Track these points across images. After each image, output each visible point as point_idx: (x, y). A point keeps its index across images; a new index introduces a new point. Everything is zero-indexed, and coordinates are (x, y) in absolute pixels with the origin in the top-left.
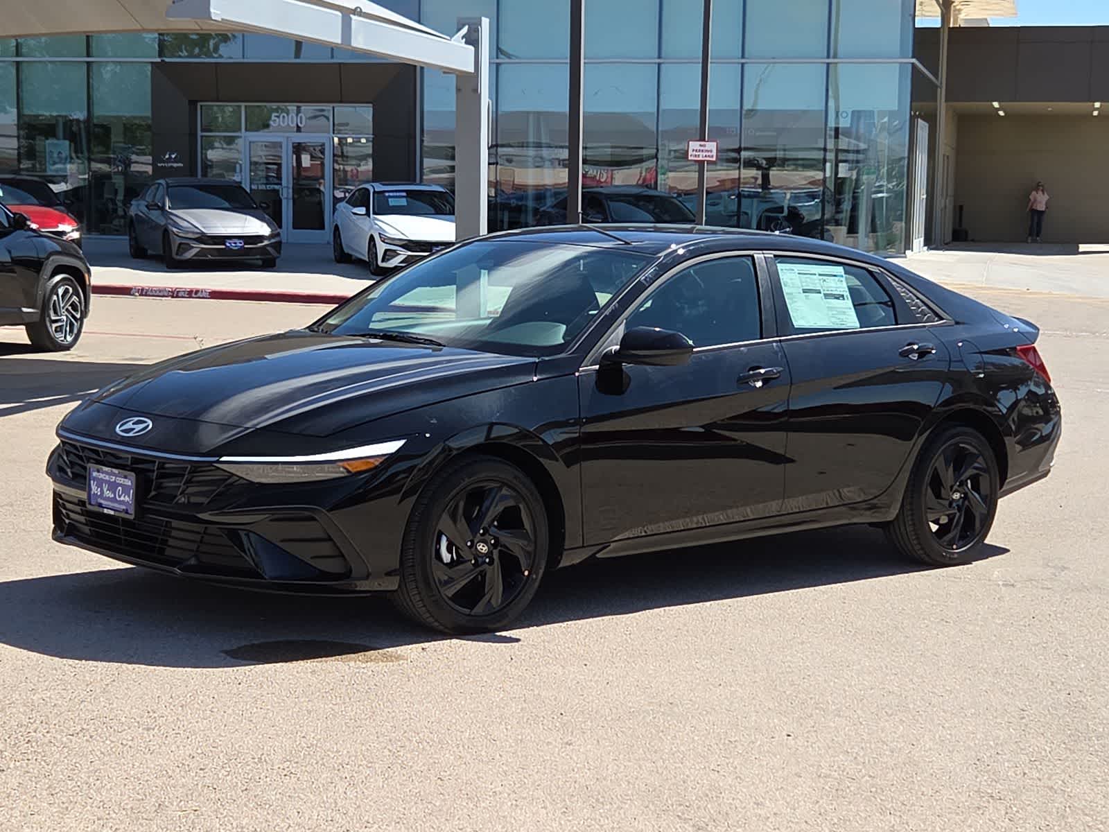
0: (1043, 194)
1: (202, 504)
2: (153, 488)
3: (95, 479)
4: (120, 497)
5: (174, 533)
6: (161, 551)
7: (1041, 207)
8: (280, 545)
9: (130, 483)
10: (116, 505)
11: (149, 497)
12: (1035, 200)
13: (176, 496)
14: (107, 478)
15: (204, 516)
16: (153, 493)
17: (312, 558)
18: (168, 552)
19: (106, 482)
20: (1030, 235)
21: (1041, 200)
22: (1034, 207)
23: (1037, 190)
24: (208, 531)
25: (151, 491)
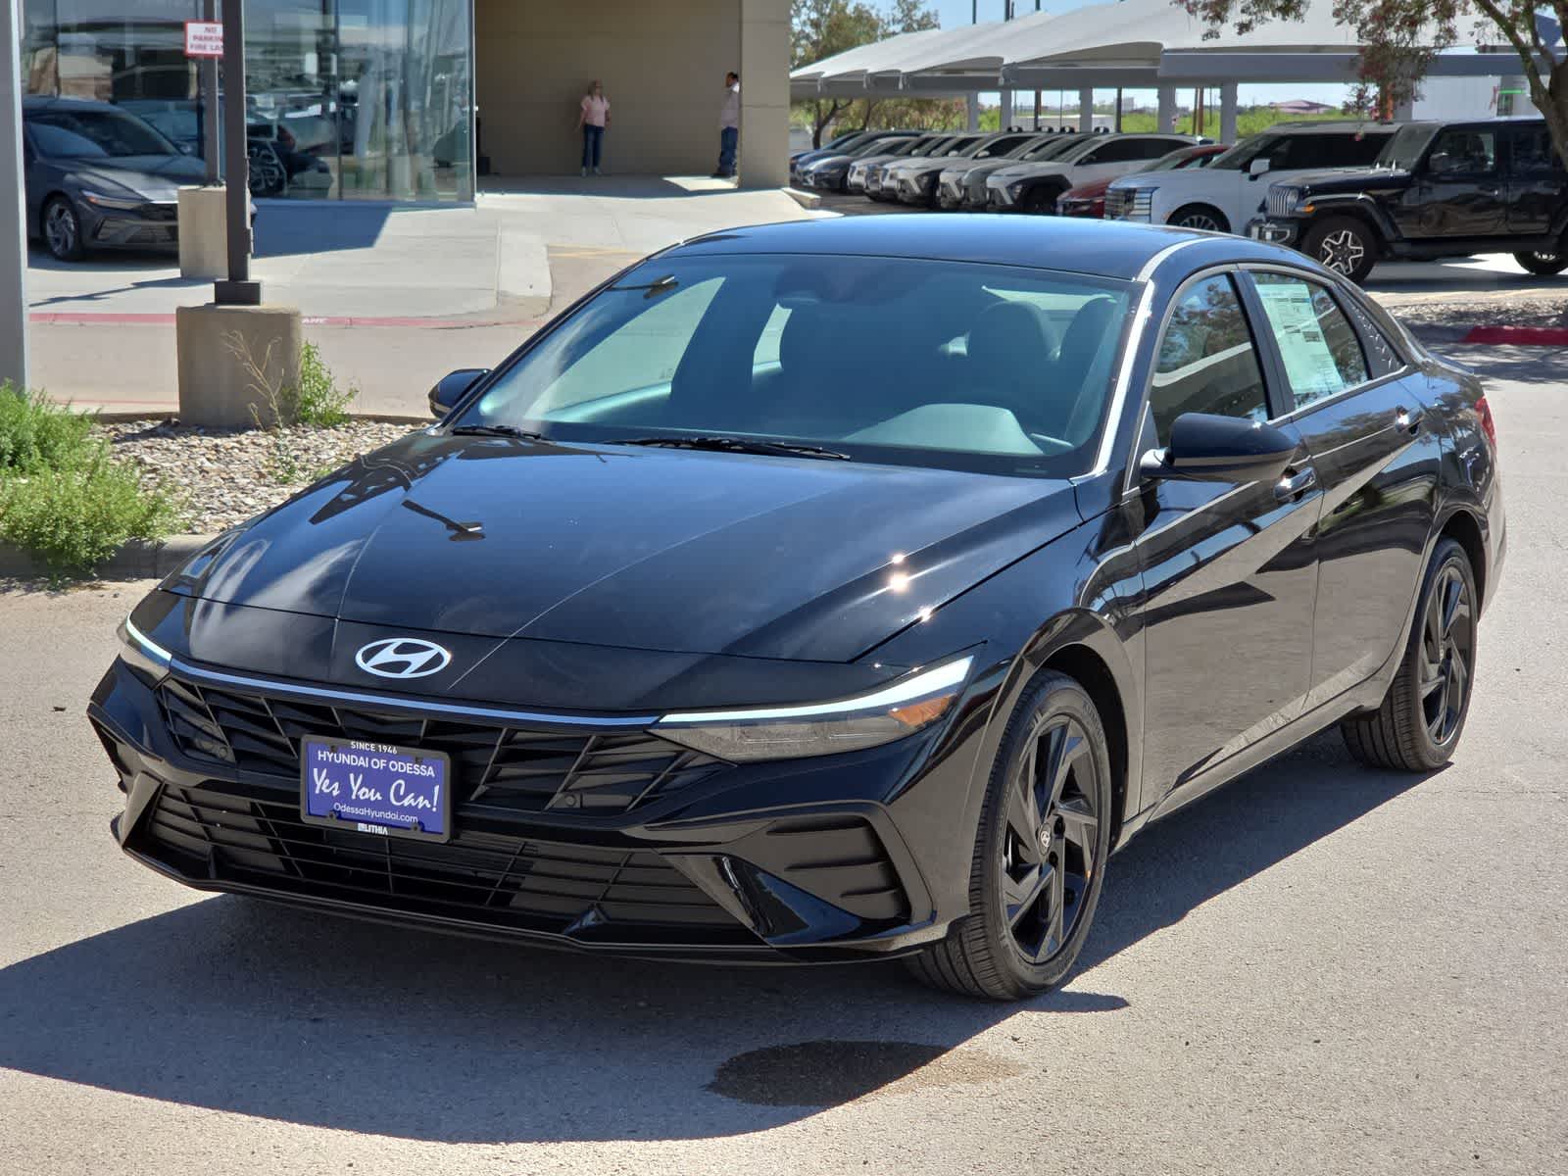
0: (602, 101)
1: (624, 808)
2: (483, 780)
3: (321, 765)
4: (399, 798)
5: (540, 866)
6: (503, 900)
7: (599, 120)
8: (784, 876)
9: (431, 772)
10: (390, 816)
11: (472, 798)
12: (589, 108)
13: (551, 796)
14: (362, 762)
15: (637, 831)
16: (481, 789)
17: (843, 895)
18: (519, 901)
19: (357, 770)
20: (585, 163)
21: (598, 110)
22: (587, 121)
23: (590, 93)
24: (633, 861)
25: (477, 786)
